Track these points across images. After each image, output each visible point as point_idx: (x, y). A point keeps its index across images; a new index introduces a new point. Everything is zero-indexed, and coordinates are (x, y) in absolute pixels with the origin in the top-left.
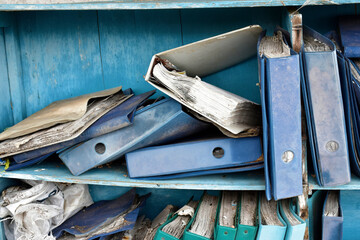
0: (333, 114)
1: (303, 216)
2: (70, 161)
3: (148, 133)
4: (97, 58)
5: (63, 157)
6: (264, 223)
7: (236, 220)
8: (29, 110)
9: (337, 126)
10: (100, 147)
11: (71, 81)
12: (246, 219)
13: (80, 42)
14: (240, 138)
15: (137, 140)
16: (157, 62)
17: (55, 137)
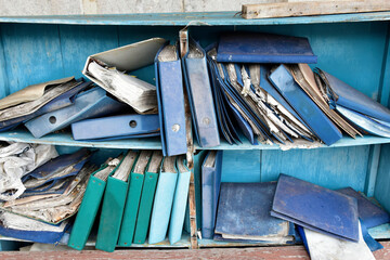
0: (206, 100)
1: (190, 166)
2: (32, 128)
3: (84, 110)
4: (59, 56)
5: (27, 125)
6: (164, 171)
7: (146, 168)
8: (12, 90)
9: (209, 108)
10: (53, 119)
11: (42, 71)
12: (153, 169)
13: (47, 43)
14: (147, 114)
15: (77, 114)
16: (91, 61)
17: (19, 112)
